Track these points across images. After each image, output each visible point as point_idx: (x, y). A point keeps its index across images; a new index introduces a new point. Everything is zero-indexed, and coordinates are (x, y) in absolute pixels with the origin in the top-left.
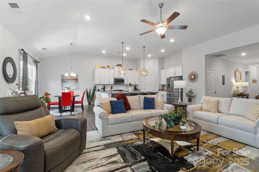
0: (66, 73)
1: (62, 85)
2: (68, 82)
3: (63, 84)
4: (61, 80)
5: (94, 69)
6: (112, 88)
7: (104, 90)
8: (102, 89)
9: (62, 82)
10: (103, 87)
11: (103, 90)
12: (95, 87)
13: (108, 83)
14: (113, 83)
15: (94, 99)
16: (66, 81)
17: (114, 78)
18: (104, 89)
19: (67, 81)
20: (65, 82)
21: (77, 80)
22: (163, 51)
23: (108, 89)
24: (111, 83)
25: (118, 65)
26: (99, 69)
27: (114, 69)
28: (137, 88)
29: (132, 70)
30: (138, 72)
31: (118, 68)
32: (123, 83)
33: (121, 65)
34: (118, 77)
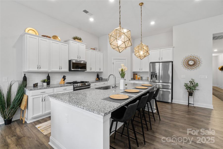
6: (64, 78)
7: (48, 83)
8: (44, 81)
10: (45, 77)
11: (45, 84)
12: (25, 79)
13: (57, 70)
14: (67, 69)
15: (22, 107)
17: (70, 61)
18: (48, 81)
22: (153, 23)
23: (56, 80)
24: (63, 70)
25: (75, 38)
27: (69, 44)
28: (101, 78)
29: (95, 49)
30: (102, 55)
31: (75, 43)
32: (85, 70)
33: (80, 39)
34: (76, 59)
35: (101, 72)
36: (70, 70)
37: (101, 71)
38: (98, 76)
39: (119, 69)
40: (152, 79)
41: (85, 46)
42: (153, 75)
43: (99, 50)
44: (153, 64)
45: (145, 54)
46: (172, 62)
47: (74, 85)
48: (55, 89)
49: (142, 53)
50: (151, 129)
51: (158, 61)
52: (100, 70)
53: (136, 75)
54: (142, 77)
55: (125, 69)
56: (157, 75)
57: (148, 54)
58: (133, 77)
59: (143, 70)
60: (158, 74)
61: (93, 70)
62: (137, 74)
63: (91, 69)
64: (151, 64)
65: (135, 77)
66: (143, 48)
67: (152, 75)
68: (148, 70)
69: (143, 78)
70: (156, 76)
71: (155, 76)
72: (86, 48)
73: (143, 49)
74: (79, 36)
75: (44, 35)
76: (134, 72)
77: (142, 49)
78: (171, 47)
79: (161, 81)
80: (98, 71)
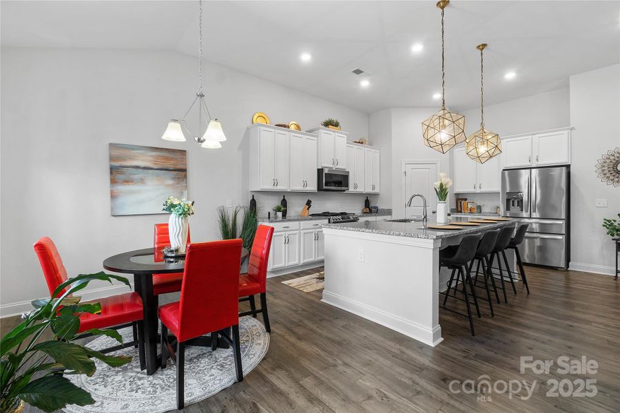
0: (171, 124)
1: (113, 196)
2: (142, 181)
3: (121, 188)
4: (109, 171)
5: (248, 129)
7: (284, 215)
8: (279, 210)
9: (113, 182)
10: (279, 202)
11: (280, 214)
12: (253, 203)
16: (136, 177)
18: (283, 210)
19: (139, 175)
20: (127, 182)
21: (184, 170)
24: (309, 188)
25: (327, 124)
26: (273, 130)
27: (317, 137)
28: (375, 207)
29: (362, 143)
30: (378, 154)
31: (341, 135)
32: (346, 188)
33: (336, 125)
34: (331, 166)
35: (376, 195)
36: (320, 188)
37: (377, 191)
38: (367, 203)
39: (435, 183)
40: (508, 208)
41: (345, 140)
42: (513, 200)
43: (370, 144)
44: (512, 173)
45: (491, 152)
46: (568, 167)
47: (329, 219)
48: (302, 222)
49: (482, 149)
50: (506, 302)
51: (527, 164)
52: (374, 188)
53: (463, 202)
54: (479, 208)
55: (447, 183)
56: (522, 200)
57: (498, 152)
58: (455, 207)
59: (484, 189)
60: (525, 198)
61: (360, 189)
62: (466, 200)
63: (356, 187)
64: (506, 172)
65: (461, 206)
66: (487, 140)
67: (508, 201)
68: (497, 187)
69: (484, 210)
70: (520, 202)
71: (518, 202)
72: (348, 143)
73: (486, 143)
74: (334, 118)
75: (281, 123)
76: (457, 195)
77: (484, 141)
78: (565, 130)
79: (534, 215)
80: (369, 190)
